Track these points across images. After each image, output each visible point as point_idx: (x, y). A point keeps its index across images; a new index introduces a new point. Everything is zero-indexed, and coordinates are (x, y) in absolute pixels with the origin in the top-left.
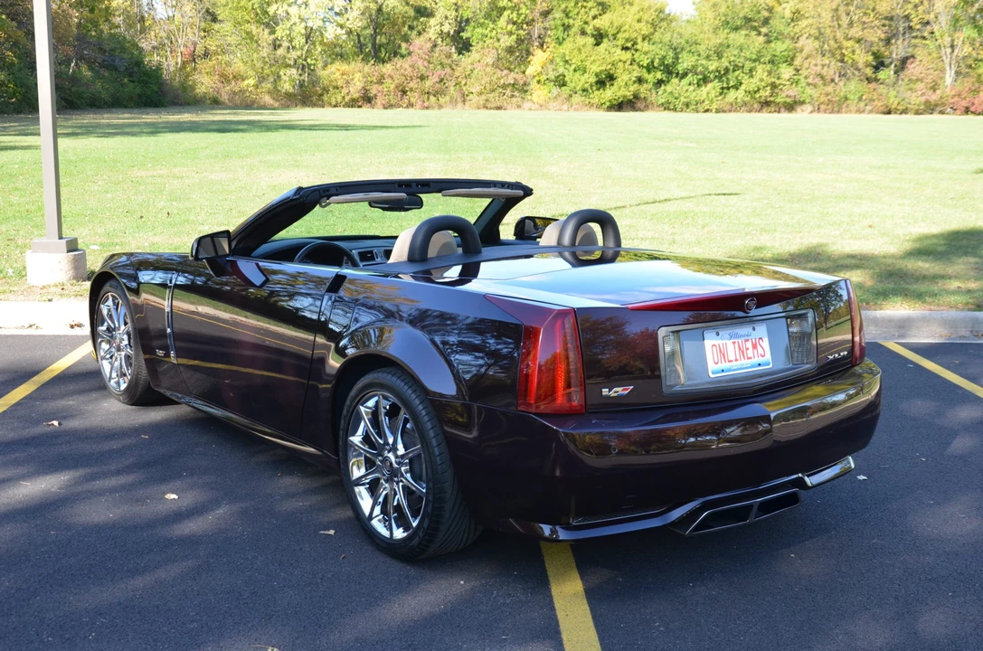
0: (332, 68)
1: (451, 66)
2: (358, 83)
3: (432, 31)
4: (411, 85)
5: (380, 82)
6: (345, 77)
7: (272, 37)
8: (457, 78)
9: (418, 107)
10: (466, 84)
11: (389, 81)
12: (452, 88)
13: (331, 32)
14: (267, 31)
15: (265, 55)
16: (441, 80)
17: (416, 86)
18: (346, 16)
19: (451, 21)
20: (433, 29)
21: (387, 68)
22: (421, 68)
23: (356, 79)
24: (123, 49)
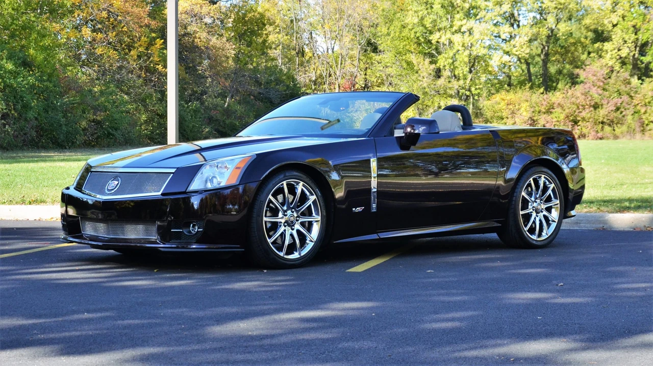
0: (497, 97)
1: (628, 94)
2: (524, 114)
3: (608, 56)
4: (584, 114)
5: (549, 112)
6: (511, 107)
7: (433, 66)
8: (635, 106)
9: (591, 137)
10: (645, 112)
11: (559, 110)
12: (629, 118)
13: (496, 60)
14: (428, 60)
15: (425, 85)
16: (618, 109)
17: (589, 115)
18: (512, 42)
19: (630, 45)
20: (610, 53)
21: (556, 97)
22: (596, 96)
23: (523, 109)
24: (278, 81)
